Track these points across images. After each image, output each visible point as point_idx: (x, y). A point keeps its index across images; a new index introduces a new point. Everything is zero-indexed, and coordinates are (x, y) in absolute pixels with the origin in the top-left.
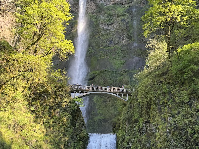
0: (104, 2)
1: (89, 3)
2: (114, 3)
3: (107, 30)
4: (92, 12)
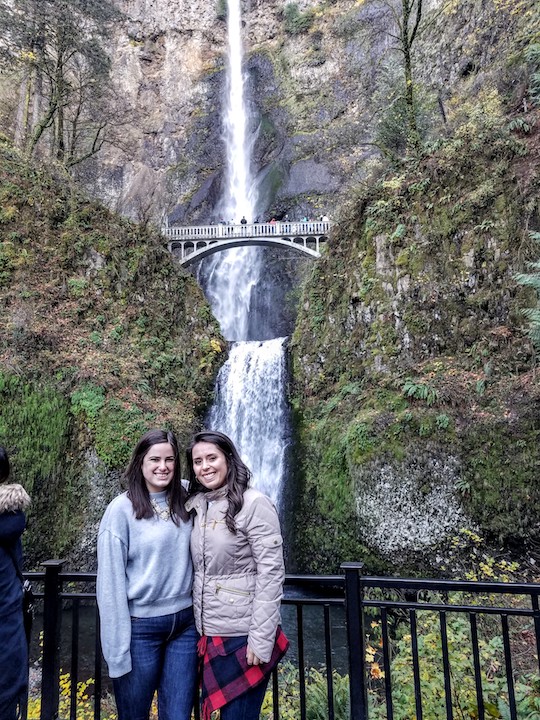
0: (295, 1)
1: (257, 8)
4: (269, 34)
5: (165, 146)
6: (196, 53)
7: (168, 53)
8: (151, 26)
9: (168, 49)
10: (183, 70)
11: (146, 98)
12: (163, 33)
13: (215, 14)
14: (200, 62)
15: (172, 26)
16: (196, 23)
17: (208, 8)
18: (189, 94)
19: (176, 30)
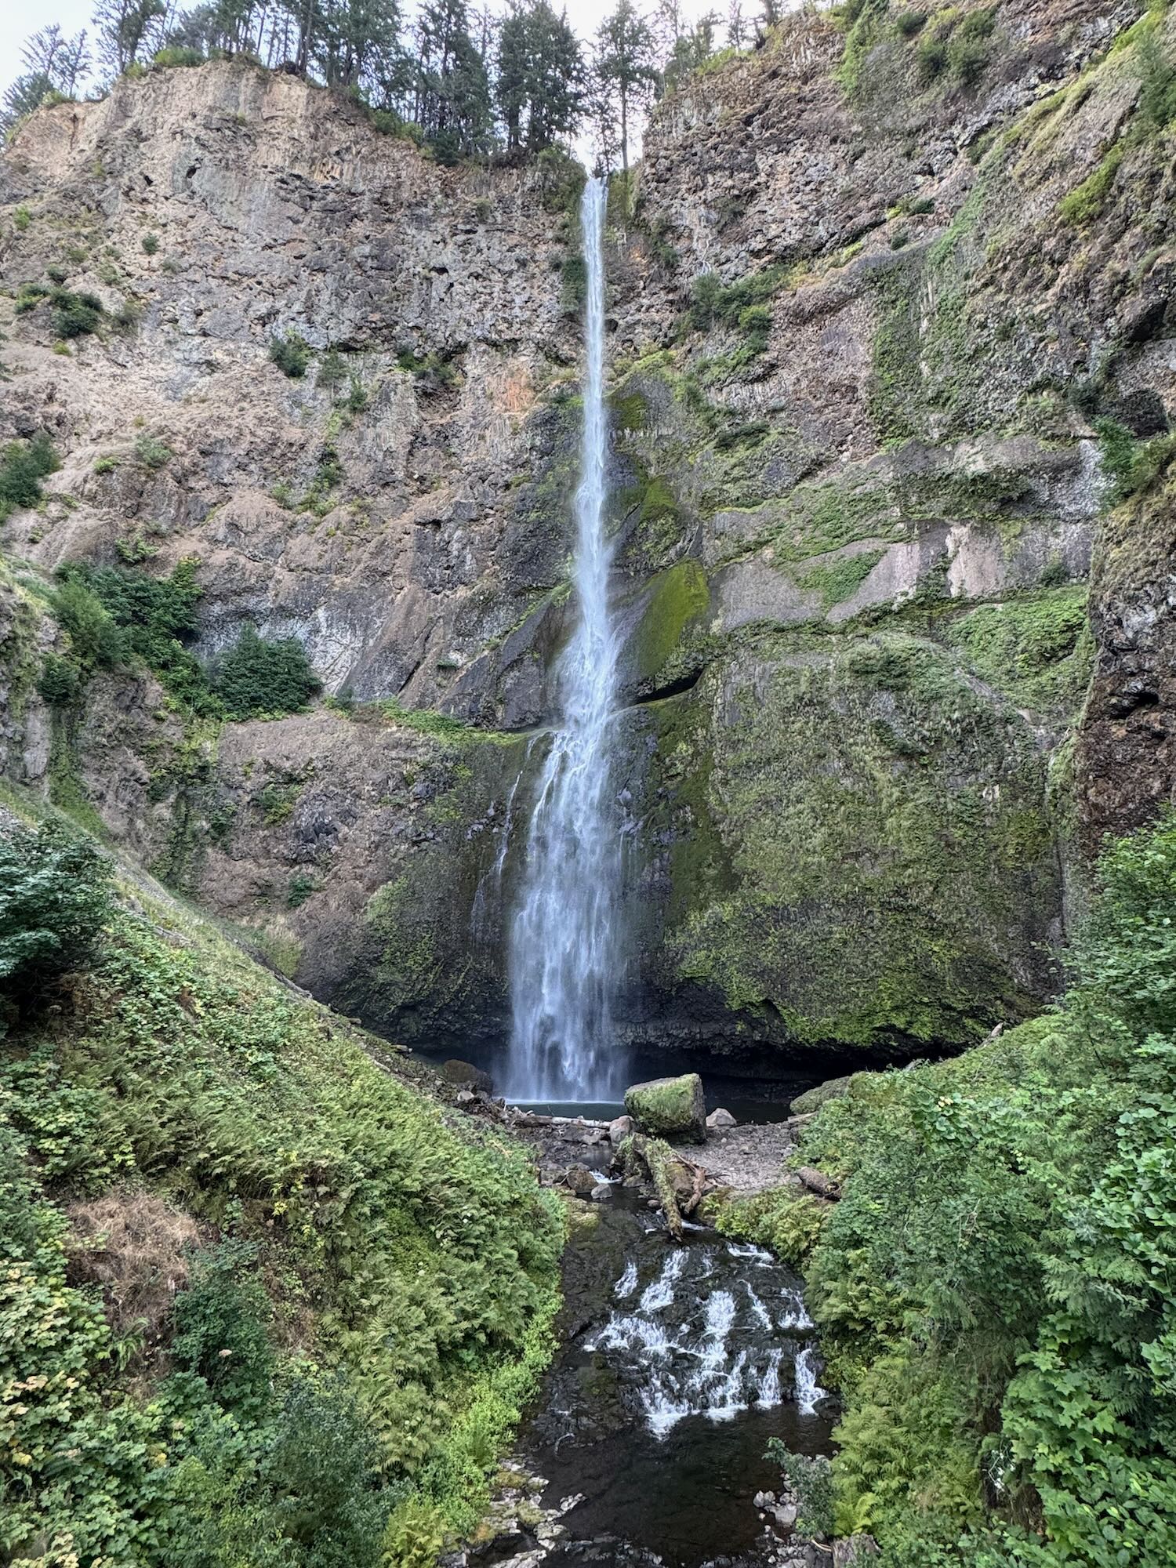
0: (716, 271)
1: (639, 295)
2: (770, 262)
3: (745, 413)
4: (661, 339)
5: (455, 547)
6: (523, 379)
7: (470, 380)
8: (440, 337)
9: (470, 375)
10: (496, 409)
11: (424, 460)
12: (462, 348)
13: (559, 309)
14: (530, 394)
15: (479, 333)
16: (524, 328)
17: (546, 298)
18: (506, 450)
19: (486, 340)
